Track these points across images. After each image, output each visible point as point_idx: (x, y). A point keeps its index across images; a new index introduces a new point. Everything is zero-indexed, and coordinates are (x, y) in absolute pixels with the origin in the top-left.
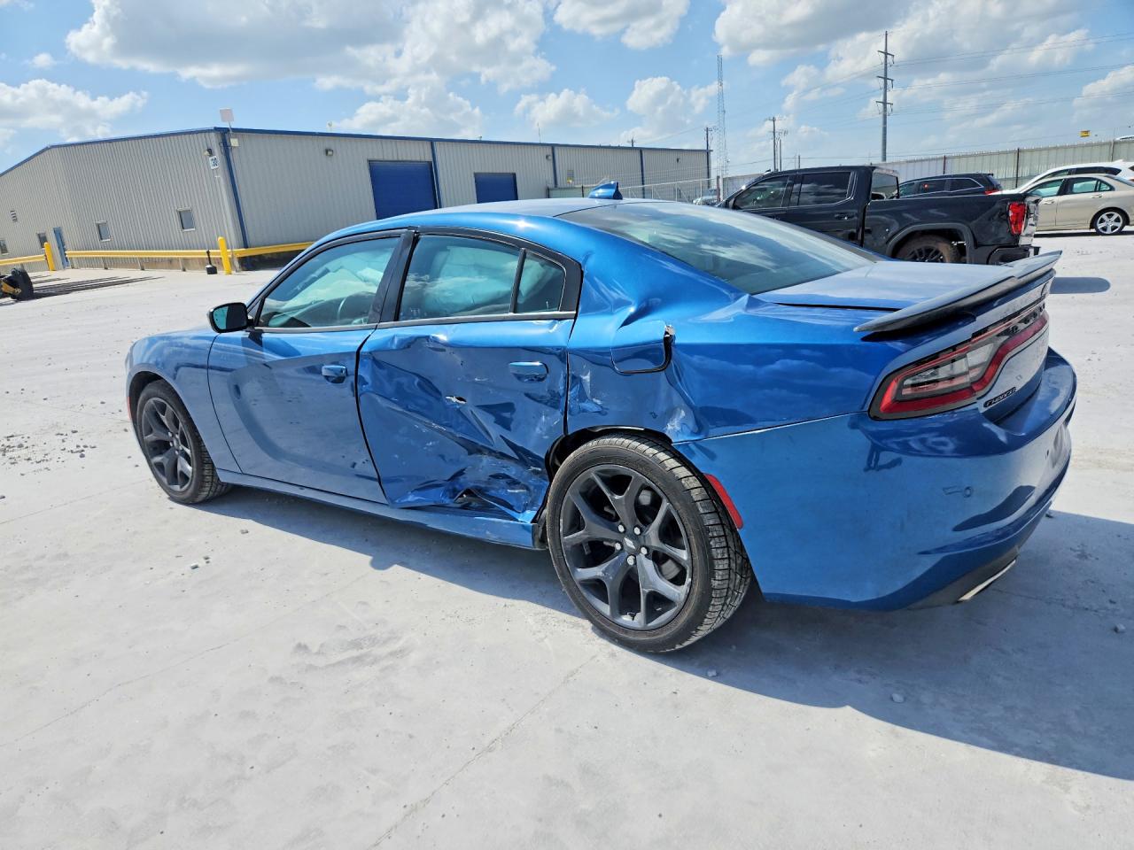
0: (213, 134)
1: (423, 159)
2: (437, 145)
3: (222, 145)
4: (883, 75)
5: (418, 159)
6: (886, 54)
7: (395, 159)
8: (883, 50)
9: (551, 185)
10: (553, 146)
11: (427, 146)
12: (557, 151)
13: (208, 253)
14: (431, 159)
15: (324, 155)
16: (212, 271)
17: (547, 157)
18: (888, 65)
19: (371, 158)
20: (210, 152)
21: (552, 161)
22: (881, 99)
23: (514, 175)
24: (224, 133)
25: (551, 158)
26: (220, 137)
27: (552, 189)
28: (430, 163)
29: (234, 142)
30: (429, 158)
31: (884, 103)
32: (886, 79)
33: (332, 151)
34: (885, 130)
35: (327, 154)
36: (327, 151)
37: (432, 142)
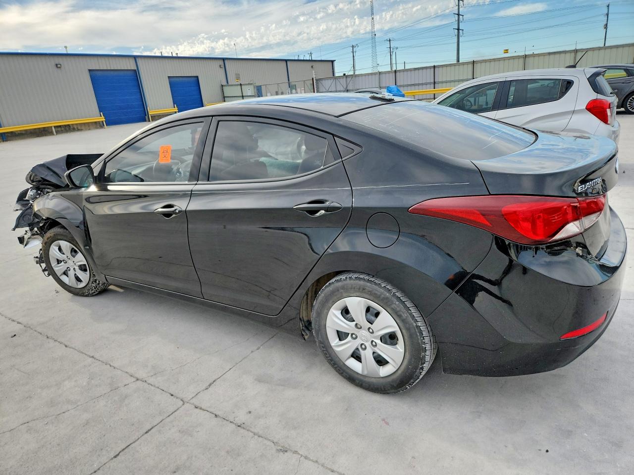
2: (139, 60)
4: (457, 13)
5: (127, 68)
7: (109, 68)
9: (224, 83)
10: (224, 59)
11: (133, 60)
12: (227, 62)
14: (136, 68)
15: (55, 68)
17: (220, 66)
19: (90, 68)
21: (224, 69)
22: (456, 27)
23: (197, 77)
25: (223, 66)
27: (225, 86)
28: (135, 70)
30: (134, 67)
31: (458, 29)
32: (458, 15)
33: (61, 65)
34: (459, 45)
35: (57, 67)
36: (57, 65)
37: (135, 58)
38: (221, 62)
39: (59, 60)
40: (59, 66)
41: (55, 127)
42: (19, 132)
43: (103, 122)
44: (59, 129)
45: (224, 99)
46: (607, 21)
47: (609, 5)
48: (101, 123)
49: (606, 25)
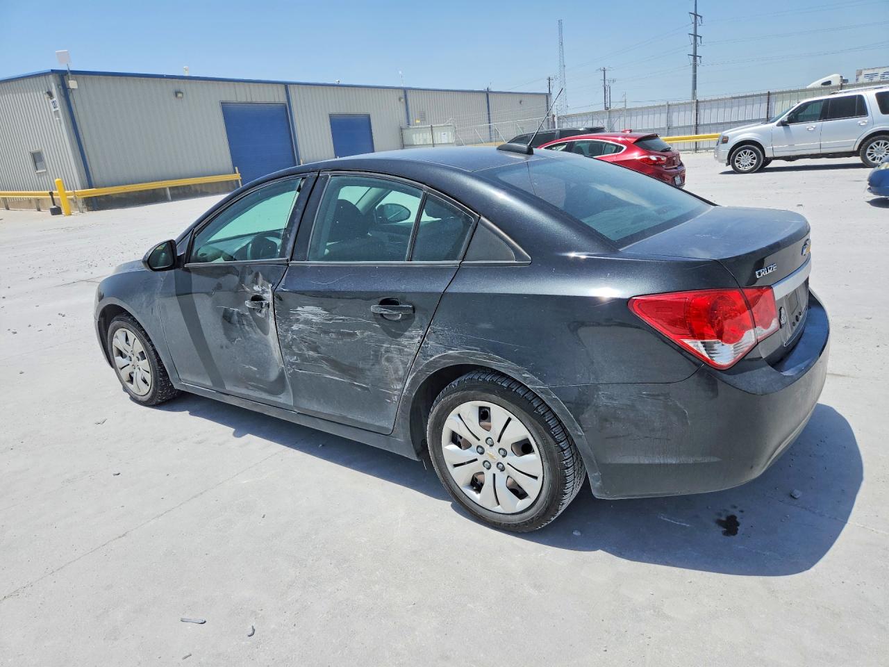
0: (51, 77)
1: (277, 101)
2: (291, 88)
3: (60, 87)
4: (693, 33)
5: (272, 101)
6: (696, 15)
7: (249, 100)
8: (693, 12)
9: (404, 125)
10: (405, 90)
11: (282, 89)
12: (409, 93)
13: (51, 194)
14: (286, 102)
15: (173, 97)
16: (56, 211)
17: (400, 100)
18: (698, 25)
19: (224, 99)
20: (50, 94)
21: (404, 103)
22: (692, 53)
23: (368, 117)
24: (62, 76)
25: (403, 100)
26: (58, 79)
27: (405, 129)
28: (285, 105)
29: (72, 84)
30: (283, 99)
31: (695, 56)
32: (695, 36)
33: (182, 93)
34: (695, 77)
35: (176, 96)
36: (176, 93)
37: (286, 85)
38: (401, 94)
39: (181, 85)
40: (180, 95)
41: (170, 188)
42: (117, 196)
43: (237, 181)
44: (176, 192)
45: (403, 146)
48: (235, 183)
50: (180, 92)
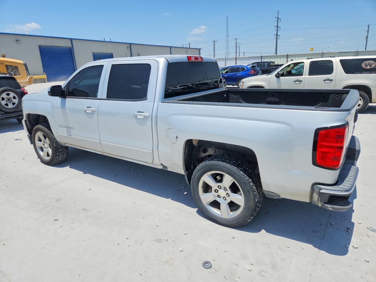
2: (74, 41)
5: (64, 46)
6: (278, 18)
7: (53, 45)
10: (130, 44)
11: (69, 41)
12: (132, 46)
15: (15, 42)
19: (40, 44)
21: (130, 49)
23: (112, 54)
30: (70, 45)
32: (277, 27)
34: (277, 44)
35: (17, 42)
36: (17, 41)
37: (71, 40)
38: (129, 46)
39: (19, 38)
40: (18, 42)
43: (45, 78)
46: (368, 35)
47: (369, 25)
49: (367, 37)
50: (19, 41)
